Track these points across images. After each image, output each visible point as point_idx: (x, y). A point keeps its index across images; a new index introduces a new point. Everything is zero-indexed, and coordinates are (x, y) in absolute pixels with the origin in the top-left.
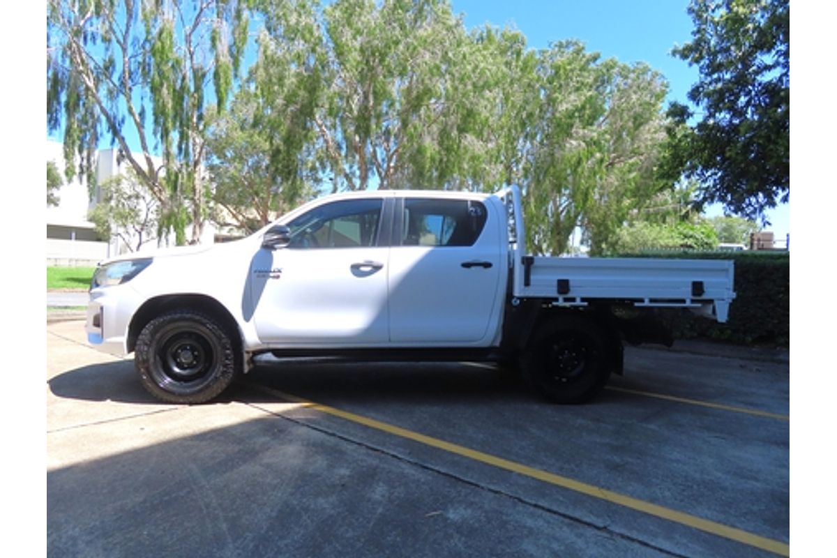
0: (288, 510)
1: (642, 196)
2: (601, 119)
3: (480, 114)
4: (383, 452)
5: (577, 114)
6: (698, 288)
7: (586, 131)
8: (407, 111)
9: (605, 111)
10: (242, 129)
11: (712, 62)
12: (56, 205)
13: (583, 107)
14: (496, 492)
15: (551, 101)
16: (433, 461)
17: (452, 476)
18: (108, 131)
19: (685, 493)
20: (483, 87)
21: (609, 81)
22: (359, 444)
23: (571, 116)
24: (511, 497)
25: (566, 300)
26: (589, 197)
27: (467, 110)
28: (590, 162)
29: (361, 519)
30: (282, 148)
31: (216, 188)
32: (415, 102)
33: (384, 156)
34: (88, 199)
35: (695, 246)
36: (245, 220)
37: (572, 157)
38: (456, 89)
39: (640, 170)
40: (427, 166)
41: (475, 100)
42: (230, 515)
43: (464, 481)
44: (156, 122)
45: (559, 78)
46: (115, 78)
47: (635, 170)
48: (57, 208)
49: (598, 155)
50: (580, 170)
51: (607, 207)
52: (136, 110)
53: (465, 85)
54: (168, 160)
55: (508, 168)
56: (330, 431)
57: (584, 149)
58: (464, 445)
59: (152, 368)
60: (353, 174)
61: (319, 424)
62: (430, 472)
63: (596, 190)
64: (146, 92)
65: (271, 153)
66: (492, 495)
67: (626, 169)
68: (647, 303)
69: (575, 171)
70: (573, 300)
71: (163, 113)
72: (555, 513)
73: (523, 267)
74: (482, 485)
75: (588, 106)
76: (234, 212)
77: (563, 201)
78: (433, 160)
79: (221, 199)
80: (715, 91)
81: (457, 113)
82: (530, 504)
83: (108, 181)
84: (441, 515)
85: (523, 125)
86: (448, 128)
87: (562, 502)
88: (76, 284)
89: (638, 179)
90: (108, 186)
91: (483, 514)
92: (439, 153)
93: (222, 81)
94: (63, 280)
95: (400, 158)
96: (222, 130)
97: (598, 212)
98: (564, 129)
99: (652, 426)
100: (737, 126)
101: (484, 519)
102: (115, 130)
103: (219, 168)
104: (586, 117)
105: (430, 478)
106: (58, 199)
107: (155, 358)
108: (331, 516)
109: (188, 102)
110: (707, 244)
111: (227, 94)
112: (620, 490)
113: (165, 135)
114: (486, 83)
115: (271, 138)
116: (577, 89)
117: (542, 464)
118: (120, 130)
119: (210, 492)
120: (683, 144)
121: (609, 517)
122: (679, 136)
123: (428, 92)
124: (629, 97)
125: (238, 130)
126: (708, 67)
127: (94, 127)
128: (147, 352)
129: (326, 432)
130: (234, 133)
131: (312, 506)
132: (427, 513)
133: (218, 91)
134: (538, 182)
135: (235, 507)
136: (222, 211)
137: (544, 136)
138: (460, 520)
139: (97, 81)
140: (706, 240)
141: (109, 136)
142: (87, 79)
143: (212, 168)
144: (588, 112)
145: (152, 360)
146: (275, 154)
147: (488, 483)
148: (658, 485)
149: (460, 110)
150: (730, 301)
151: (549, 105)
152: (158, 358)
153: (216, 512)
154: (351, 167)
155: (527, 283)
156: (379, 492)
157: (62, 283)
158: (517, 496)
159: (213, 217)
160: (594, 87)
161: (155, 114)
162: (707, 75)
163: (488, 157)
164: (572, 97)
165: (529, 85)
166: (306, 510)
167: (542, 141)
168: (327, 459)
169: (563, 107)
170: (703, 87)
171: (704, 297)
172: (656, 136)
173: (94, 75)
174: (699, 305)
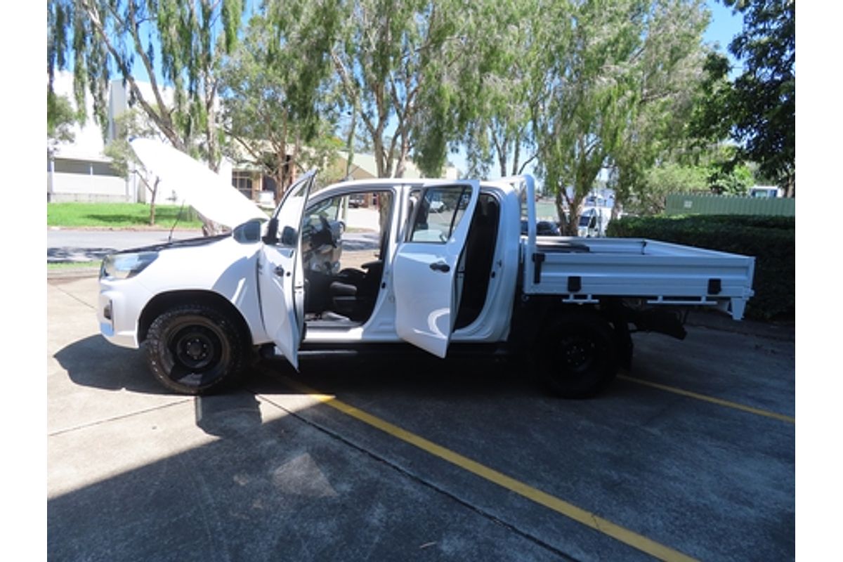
0: (289, 538)
1: (674, 136)
2: (636, 51)
3: (504, 53)
4: (385, 462)
5: (609, 49)
6: (714, 286)
7: (618, 67)
8: (427, 48)
9: (640, 43)
10: (257, 59)
11: (758, 10)
12: (72, 141)
13: (617, 41)
14: (490, 517)
15: (582, 33)
16: (433, 475)
17: (450, 496)
18: (118, 71)
19: (677, 523)
20: (508, 22)
21: (646, 11)
22: (362, 451)
23: (603, 51)
24: (505, 524)
25: (576, 297)
26: (618, 138)
27: (491, 47)
28: (620, 101)
29: (358, 551)
30: (298, 84)
31: (233, 122)
32: (437, 37)
33: (404, 93)
34: (102, 141)
35: (727, 188)
36: (262, 157)
37: (602, 95)
38: (479, 25)
39: (673, 109)
40: (446, 109)
41: (499, 37)
42: (234, 542)
43: (461, 502)
44: (165, 60)
45: (593, 7)
46: (121, 11)
47: (667, 110)
48: (73, 144)
49: (630, 93)
50: (609, 109)
51: (636, 148)
52: (145, 49)
53: (489, 20)
54: (180, 103)
55: (534, 106)
56: (335, 433)
57: (615, 87)
58: (464, 454)
59: (163, 361)
60: (371, 114)
61: (325, 423)
62: (429, 489)
63: (626, 130)
64: (153, 27)
65: (287, 88)
66: (486, 521)
67: (658, 107)
68: (660, 301)
69: (604, 111)
70: (585, 297)
71: (172, 52)
72: (546, 546)
73: (533, 264)
74: (478, 507)
75: (622, 39)
76: (251, 148)
77: (590, 140)
78: (452, 101)
79: (237, 132)
80: (759, 44)
81: (480, 51)
82: (522, 534)
83: (122, 116)
84: (435, 545)
85: (552, 59)
86: (470, 66)
87: (554, 532)
88: (96, 222)
89: (671, 119)
90: (122, 121)
91: (476, 547)
92: (459, 94)
93: (231, 18)
94: (84, 217)
95: (420, 98)
96: (236, 62)
97: (626, 153)
98: (595, 65)
99: (655, 431)
100: (779, 83)
101: (476, 553)
102: (125, 69)
103: (235, 102)
104: (619, 51)
105: (428, 497)
106: (73, 135)
107: (165, 351)
108: (329, 546)
109: (197, 43)
110: (739, 185)
111: (236, 34)
112: (614, 518)
113: (174, 74)
114: (512, 17)
115: (286, 74)
116: (611, 20)
117: (540, 480)
118: (130, 70)
119: (216, 512)
120: (718, 100)
121: (598, 552)
122: (715, 92)
123: (450, 28)
124: (667, 28)
125: (253, 62)
126: (754, 14)
127: (105, 64)
128: (158, 346)
129: (331, 435)
130: (249, 66)
131: (312, 533)
132: (422, 544)
133: (227, 29)
134: (565, 121)
135: (238, 533)
136: (238, 147)
137: (573, 71)
138: (453, 554)
139: (103, 15)
140: (739, 181)
141: (120, 76)
142: (92, 15)
143: (226, 102)
144: (621, 46)
145: (163, 353)
146: (291, 91)
147: (485, 506)
148: (651, 511)
149: (483, 47)
150: (748, 299)
151: (580, 36)
152: (168, 351)
153: (221, 539)
154: (369, 106)
155: (537, 279)
156: (377, 515)
157: (82, 221)
158: (511, 523)
159: (230, 154)
160: (630, 16)
161: (163, 52)
162: (751, 25)
163: (513, 95)
164: (605, 28)
165: (560, 15)
166: (306, 537)
167: (571, 76)
168: (330, 471)
169: (595, 41)
170: (746, 38)
171: (721, 294)
172: (694, 71)
173: (100, 9)
174: (715, 303)
